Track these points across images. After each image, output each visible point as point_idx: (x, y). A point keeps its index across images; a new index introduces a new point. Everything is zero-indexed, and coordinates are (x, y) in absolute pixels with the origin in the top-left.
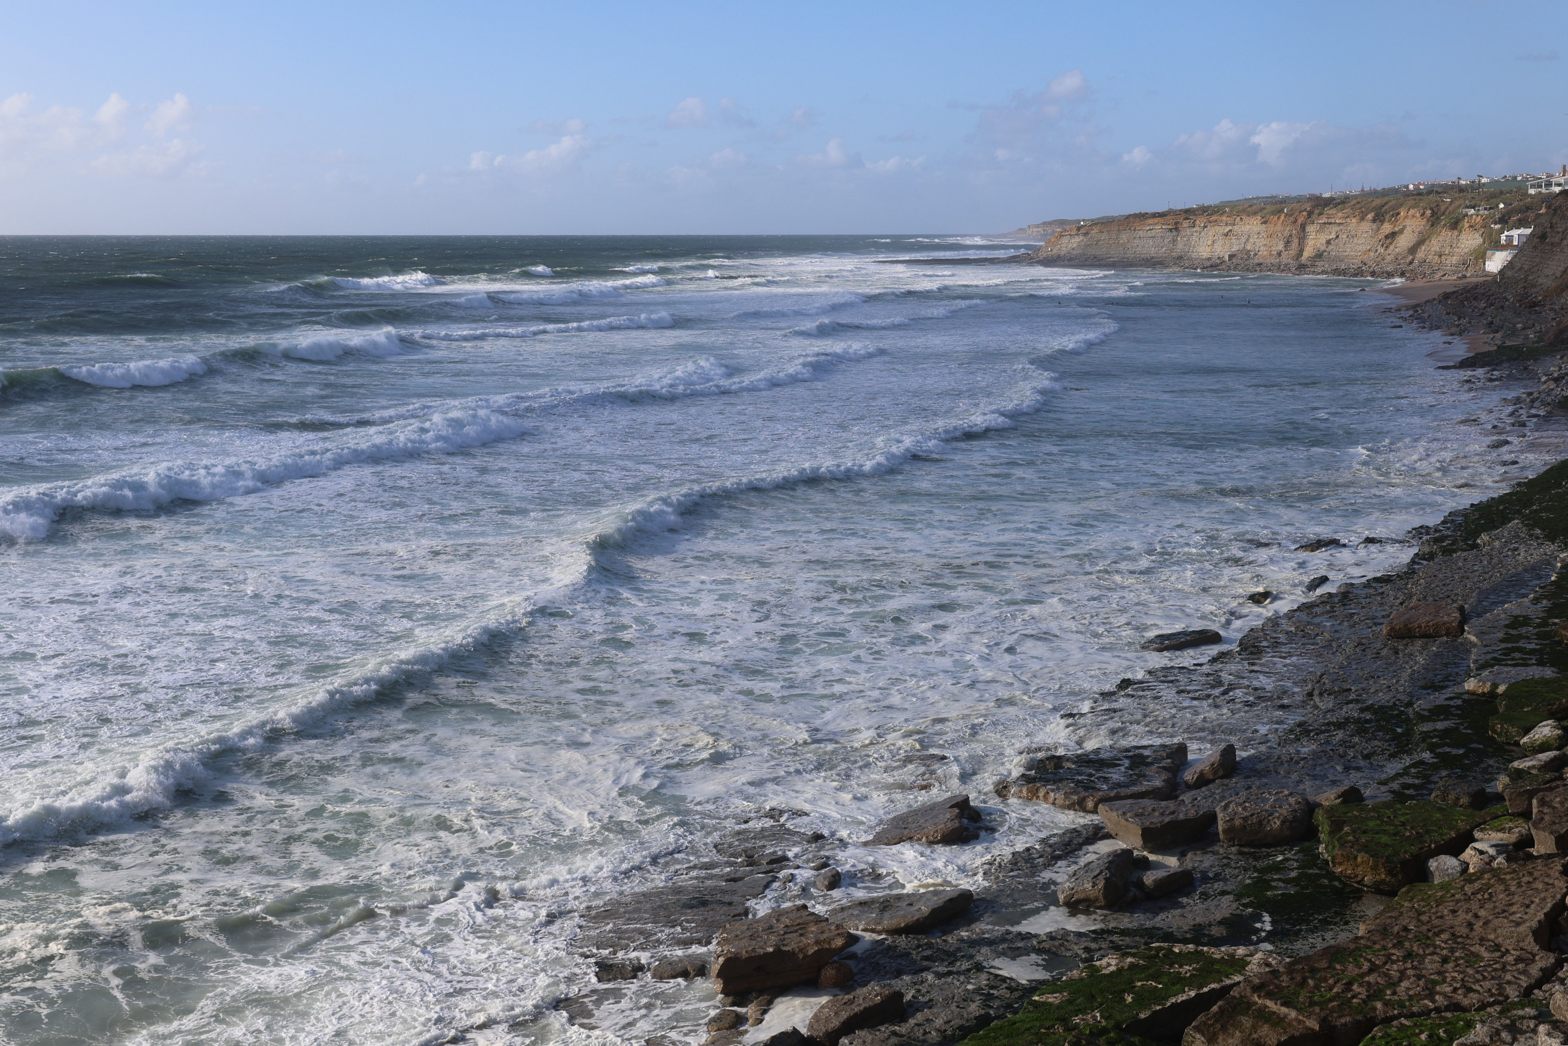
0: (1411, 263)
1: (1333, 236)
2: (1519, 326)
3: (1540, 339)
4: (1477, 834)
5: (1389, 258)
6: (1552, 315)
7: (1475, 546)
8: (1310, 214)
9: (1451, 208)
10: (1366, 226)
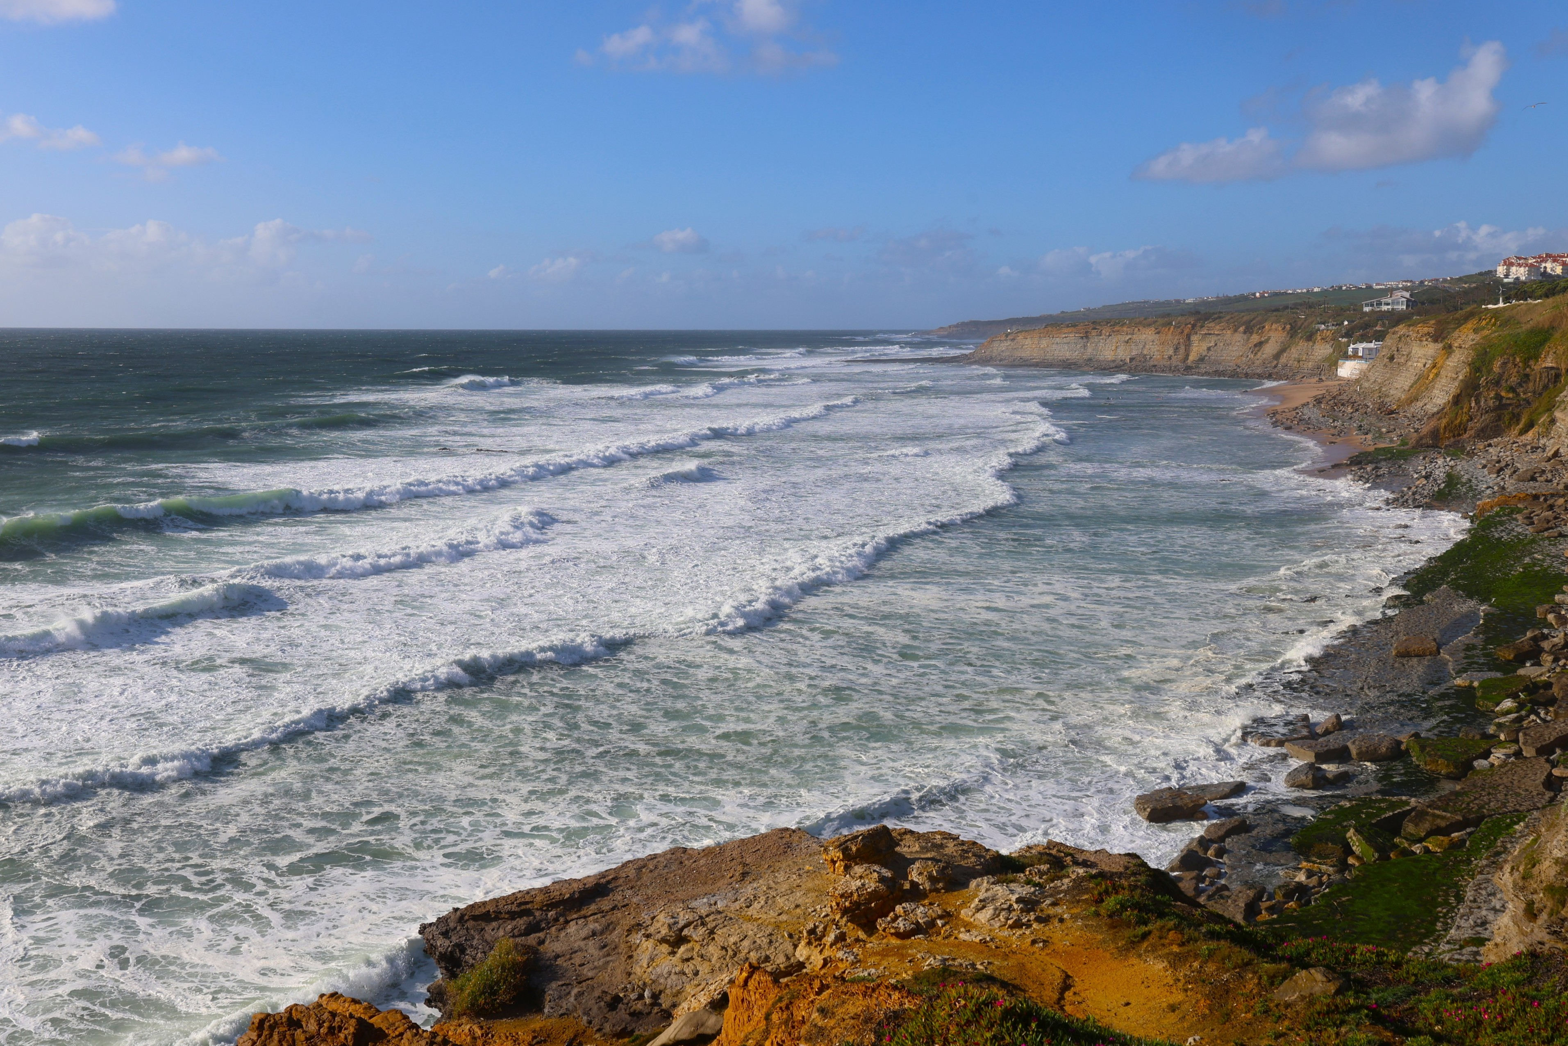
0: (1275, 367)
1: (1212, 344)
2: (1384, 430)
3: (1404, 443)
4: (1493, 750)
5: (1257, 362)
6: (1406, 422)
7: (1422, 602)
8: (1194, 326)
9: (1306, 324)
10: (1239, 337)
